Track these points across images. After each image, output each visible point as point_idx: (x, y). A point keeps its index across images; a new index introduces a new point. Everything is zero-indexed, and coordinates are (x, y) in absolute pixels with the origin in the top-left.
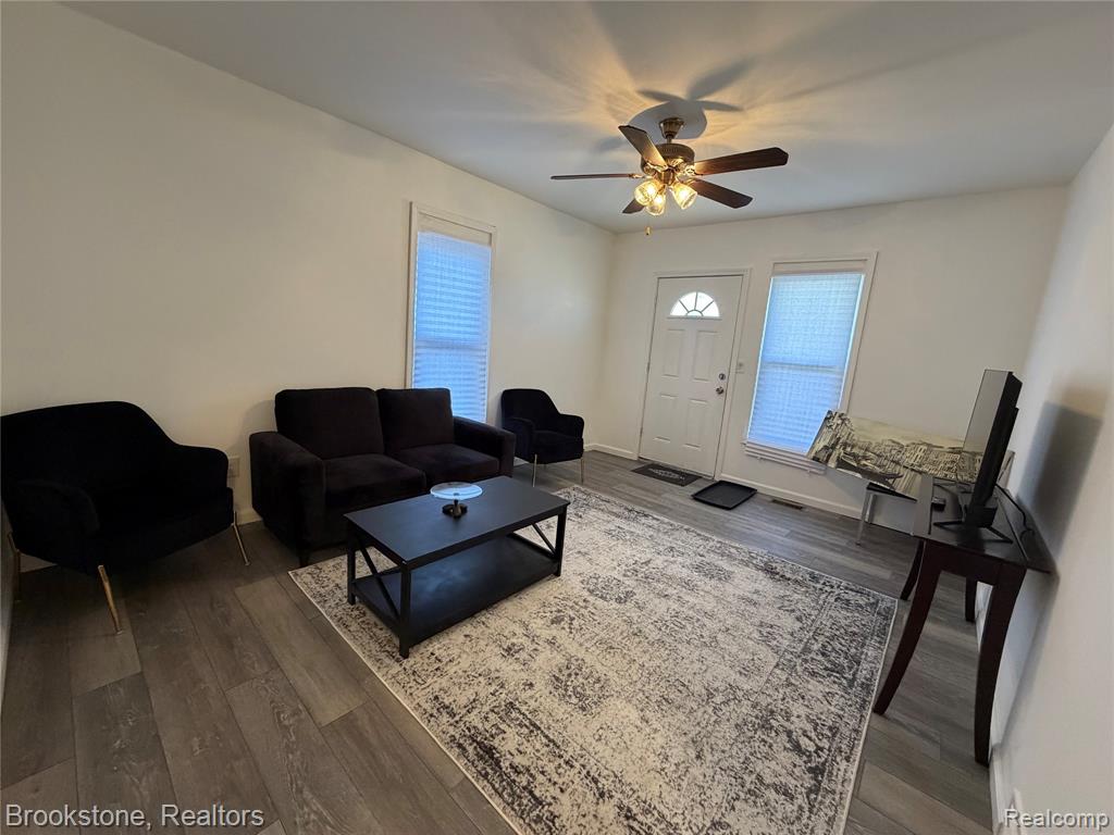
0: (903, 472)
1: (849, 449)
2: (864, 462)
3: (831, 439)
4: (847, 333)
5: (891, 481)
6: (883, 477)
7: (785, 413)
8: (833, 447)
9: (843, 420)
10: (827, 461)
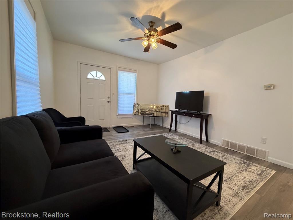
0: (154, 112)
1: (142, 111)
2: (146, 112)
3: (137, 109)
4: (135, 86)
5: (153, 114)
6: (151, 114)
7: (125, 105)
8: (138, 111)
9: (138, 105)
10: (138, 114)
